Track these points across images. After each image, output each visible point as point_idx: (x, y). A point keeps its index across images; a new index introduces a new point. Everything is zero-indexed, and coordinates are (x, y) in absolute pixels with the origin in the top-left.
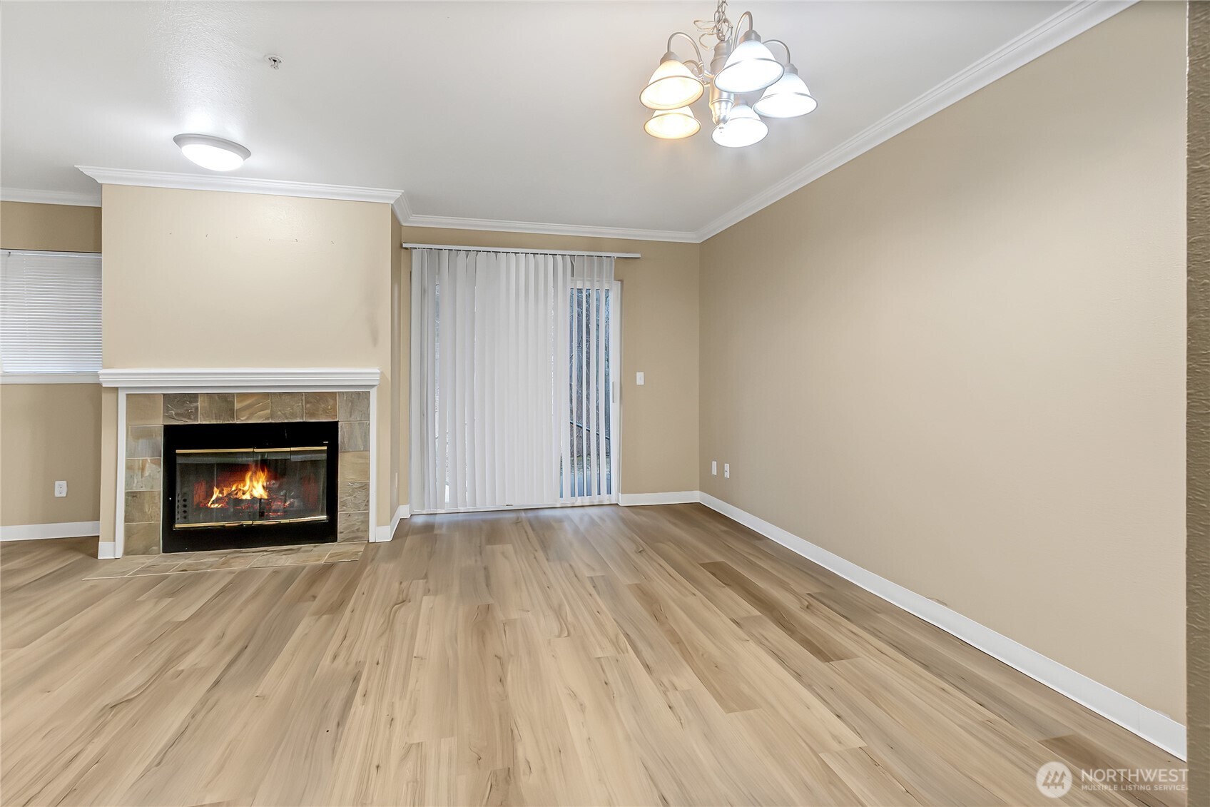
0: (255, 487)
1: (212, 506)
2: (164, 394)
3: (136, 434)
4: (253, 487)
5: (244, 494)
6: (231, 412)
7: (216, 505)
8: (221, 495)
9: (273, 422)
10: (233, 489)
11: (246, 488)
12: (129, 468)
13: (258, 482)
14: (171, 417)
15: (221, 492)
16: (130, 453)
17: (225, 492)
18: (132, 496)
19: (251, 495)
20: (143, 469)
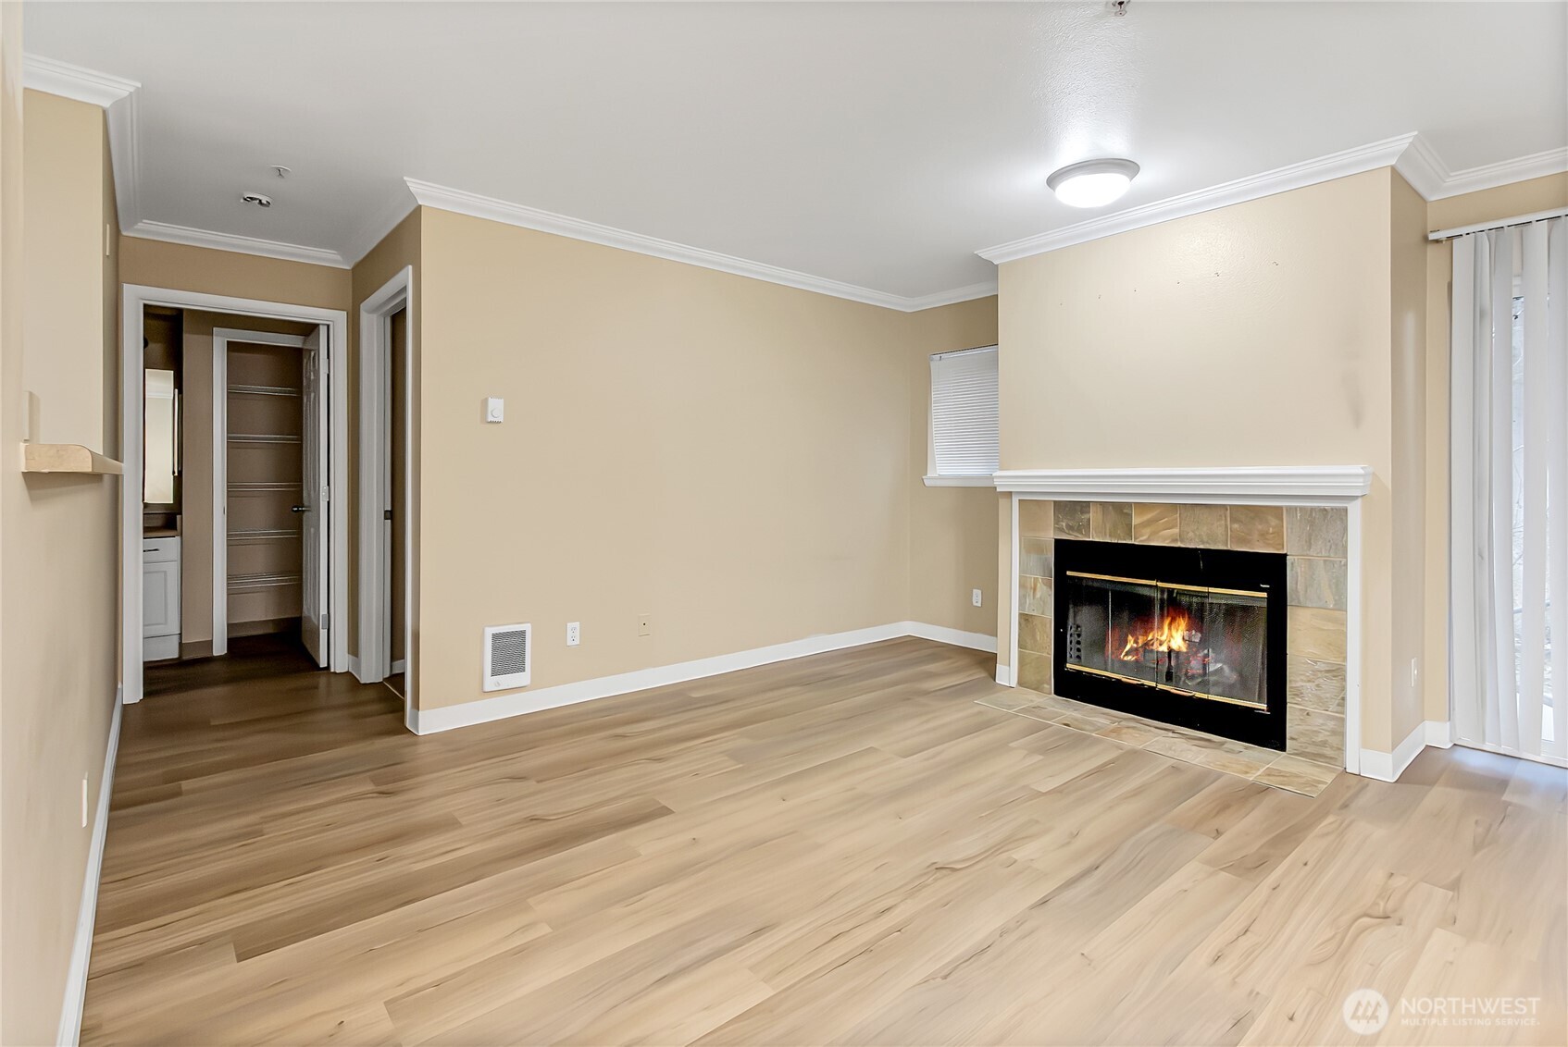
0: (1173, 636)
1: (1126, 659)
2: (1055, 501)
3: (1030, 547)
4: (1172, 636)
5: (1161, 645)
6: (1129, 530)
7: (1130, 658)
8: (1135, 645)
9: (1183, 546)
10: (1149, 638)
11: (1163, 638)
12: (1022, 586)
13: (1177, 630)
14: (1061, 530)
15: (1136, 642)
16: (1022, 570)
17: (1141, 642)
18: (1025, 619)
19: (1169, 647)
20: (1035, 589)
